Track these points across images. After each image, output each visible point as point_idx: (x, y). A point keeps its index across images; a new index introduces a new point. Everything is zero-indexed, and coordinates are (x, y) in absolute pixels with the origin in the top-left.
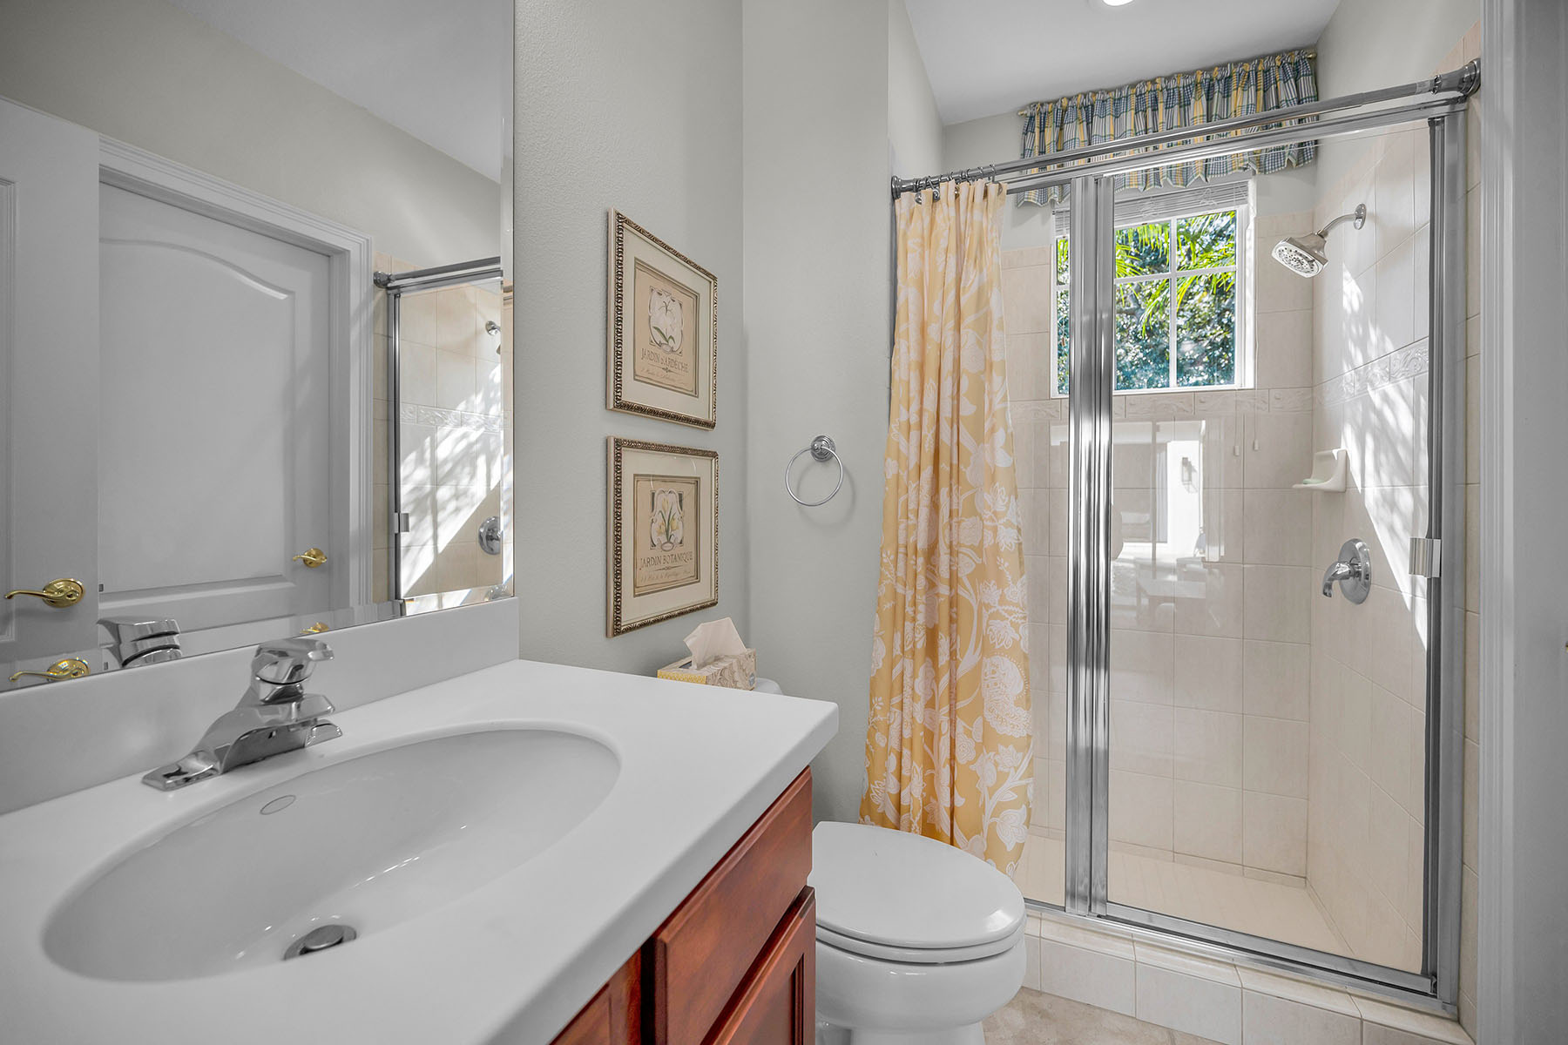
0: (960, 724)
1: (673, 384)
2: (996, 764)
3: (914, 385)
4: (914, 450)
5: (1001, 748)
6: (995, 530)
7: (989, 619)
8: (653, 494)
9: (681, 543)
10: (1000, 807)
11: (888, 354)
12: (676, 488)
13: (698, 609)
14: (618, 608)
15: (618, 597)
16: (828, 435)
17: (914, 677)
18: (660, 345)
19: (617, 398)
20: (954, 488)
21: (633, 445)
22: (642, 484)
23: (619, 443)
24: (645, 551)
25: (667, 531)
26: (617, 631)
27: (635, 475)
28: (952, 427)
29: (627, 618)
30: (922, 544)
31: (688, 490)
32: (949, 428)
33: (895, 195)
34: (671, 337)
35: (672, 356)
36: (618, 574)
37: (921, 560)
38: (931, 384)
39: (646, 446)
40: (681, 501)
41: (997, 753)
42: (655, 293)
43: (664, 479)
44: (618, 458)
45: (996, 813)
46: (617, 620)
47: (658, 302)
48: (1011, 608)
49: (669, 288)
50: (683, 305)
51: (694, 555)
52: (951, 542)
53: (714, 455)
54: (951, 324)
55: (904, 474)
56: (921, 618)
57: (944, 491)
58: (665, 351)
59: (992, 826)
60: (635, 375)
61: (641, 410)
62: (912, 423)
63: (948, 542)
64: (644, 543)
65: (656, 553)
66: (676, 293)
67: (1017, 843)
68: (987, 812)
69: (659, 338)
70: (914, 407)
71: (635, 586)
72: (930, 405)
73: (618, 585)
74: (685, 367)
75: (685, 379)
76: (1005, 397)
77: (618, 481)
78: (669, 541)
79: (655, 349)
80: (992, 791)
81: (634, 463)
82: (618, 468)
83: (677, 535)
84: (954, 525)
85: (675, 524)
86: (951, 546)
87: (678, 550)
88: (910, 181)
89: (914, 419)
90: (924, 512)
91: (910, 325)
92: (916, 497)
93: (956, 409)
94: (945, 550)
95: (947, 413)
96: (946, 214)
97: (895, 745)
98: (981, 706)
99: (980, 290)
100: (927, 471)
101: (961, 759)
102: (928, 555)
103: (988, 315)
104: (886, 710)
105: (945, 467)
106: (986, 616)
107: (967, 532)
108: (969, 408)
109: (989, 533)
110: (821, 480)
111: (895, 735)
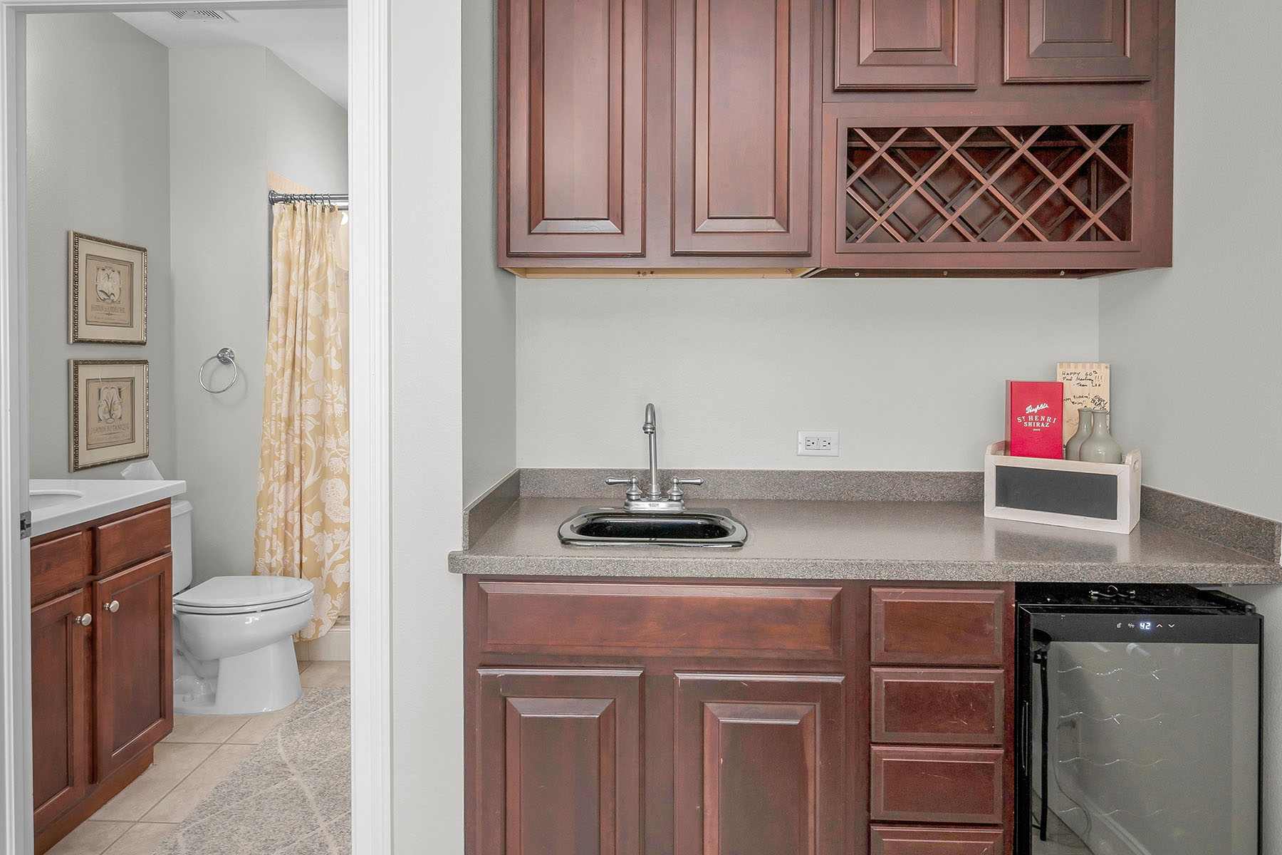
0: (305, 516)
1: (113, 321)
2: (333, 540)
3: (281, 321)
4: (280, 359)
5: (336, 530)
6: (333, 405)
7: (331, 457)
8: (100, 390)
9: (120, 418)
10: (335, 564)
11: (267, 299)
12: (116, 385)
13: (132, 459)
14: (76, 456)
15: (76, 450)
16: (231, 348)
17: (279, 492)
18: (104, 300)
19: (74, 338)
20: (303, 382)
21: (85, 362)
22: (92, 385)
23: (76, 363)
24: (94, 423)
25: (110, 411)
26: (76, 469)
27: (87, 380)
28: (302, 347)
29: (81, 463)
30: (284, 415)
31: (125, 386)
32: (300, 348)
33: (272, 202)
34: (112, 294)
35: (112, 305)
36: (76, 437)
37: (283, 424)
38: (291, 321)
39: (94, 362)
40: (120, 392)
41: (334, 534)
42: (100, 270)
43: (108, 380)
44: (76, 371)
45: (332, 568)
46: (76, 463)
47: (102, 275)
48: (342, 450)
49: (110, 264)
50: (121, 273)
51: (130, 425)
52: (301, 413)
53: (145, 362)
54: (301, 287)
55: (275, 374)
56: (283, 458)
57: (297, 384)
58: (108, 303)
59: (330, 576)
60: (86, 321)
61: (91, 342)
62: (279, 342)
63: (299, 413)
64: (94, 419)
65: (102, 424)
66: (115, 266)
67: (343, 583)
68: (326, 566)
69: (103, 296)
70: (281, 334)
71: (87, 445)
72: (290, 334)
73: (76, 443)
74: (122, 310)
75: (124, 317)
76: (336, 328)
77: (76, 384)
78: (111, 417)
79: (101, 304)
80: (330, 556)
81: (85, 373)
82: (76, 377)
83: (118, 413)
84: (303, 403)
85: (115, 407)
86: (301, 415)
87: (118, 423)
88: (281, 195)
89: (281, 341)
90: (286, 396)
91: (278, 285)
92: (282, 387)
93: (305, 336)
94: (297, 418)
95: (299, 339)
96: (300, 220)
97: (269, 534)
98: (320, 506)
99: (320, 267)
100: (288, 372)
101: (305, 535)
102: (289, 421)
103: (326, 282)
104: (265, 514)
105: (297, 370)
106: (327, 455)
107: (310, 407)
108: (311, 336)
109: (329, 407)
110: (224, 376)
111: (269, 528)
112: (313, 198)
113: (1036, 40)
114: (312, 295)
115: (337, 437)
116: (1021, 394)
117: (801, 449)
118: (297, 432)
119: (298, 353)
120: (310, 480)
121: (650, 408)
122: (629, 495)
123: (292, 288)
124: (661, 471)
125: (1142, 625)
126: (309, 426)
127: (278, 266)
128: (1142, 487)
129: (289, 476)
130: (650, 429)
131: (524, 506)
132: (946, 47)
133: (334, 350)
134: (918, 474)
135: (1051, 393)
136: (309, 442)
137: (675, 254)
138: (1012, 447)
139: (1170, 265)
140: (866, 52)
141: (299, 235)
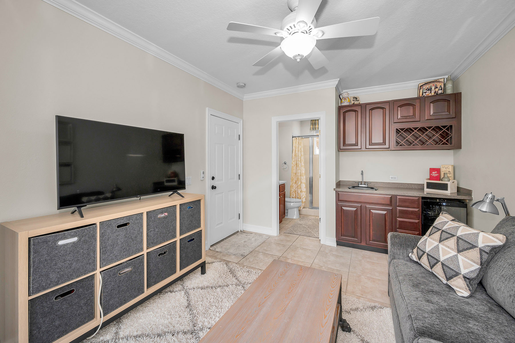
3: (294, 157)
4: (294, 164)
10: (303, 198)
11: (292, 154)
17: (294, 185)
33: (293, 137)
38: (296, 157)
54: (298, 151)
55: (294, 166)
62: (294, 161)
70: (294, 159)
80: (302, 196)
91: (294, 151)
92: (295, 168)
93: (298, 160)
94: (297, 173)
95: (297, 160)
96: (297, 140)
97: (293, 192)
98: (301, 188)
99: (301, 148)
100: (296, 166)
101: (299, 192)
102: (296, 173)
103: (301, 151)
104: (292, 189)
105: (297, 165)
106: (301, 180)
107: (299, 171)
108: (299, 160)
109: (302, 172)
110: (285, 166)
111: (293, 191)
112: (299, 137)
113: (432, 113)
114: (299, 153)
115: (303, 177)
116: (432, 170)
117: (390, 179)
118: (297, 175)
119: (297, 162)
120: (299, 183)
121: (362, 171)
122: (359, 184)
123: (296, 152)
124: (365, 182)
125: (444, 204)
126: (299, 175)
127: (294, 148)
128: (457, 187)
129: (296, 183)
130: (362, 174)
131: (341, 186)
132: (414, 115)
133: (303, 162)
134: (414, 184)
135: (438, 170)
136: (299, 177)
137: (366, 148)
138: (430, 179)
139: (461, 148)
140: (399, 117)
141: (297, 143)
